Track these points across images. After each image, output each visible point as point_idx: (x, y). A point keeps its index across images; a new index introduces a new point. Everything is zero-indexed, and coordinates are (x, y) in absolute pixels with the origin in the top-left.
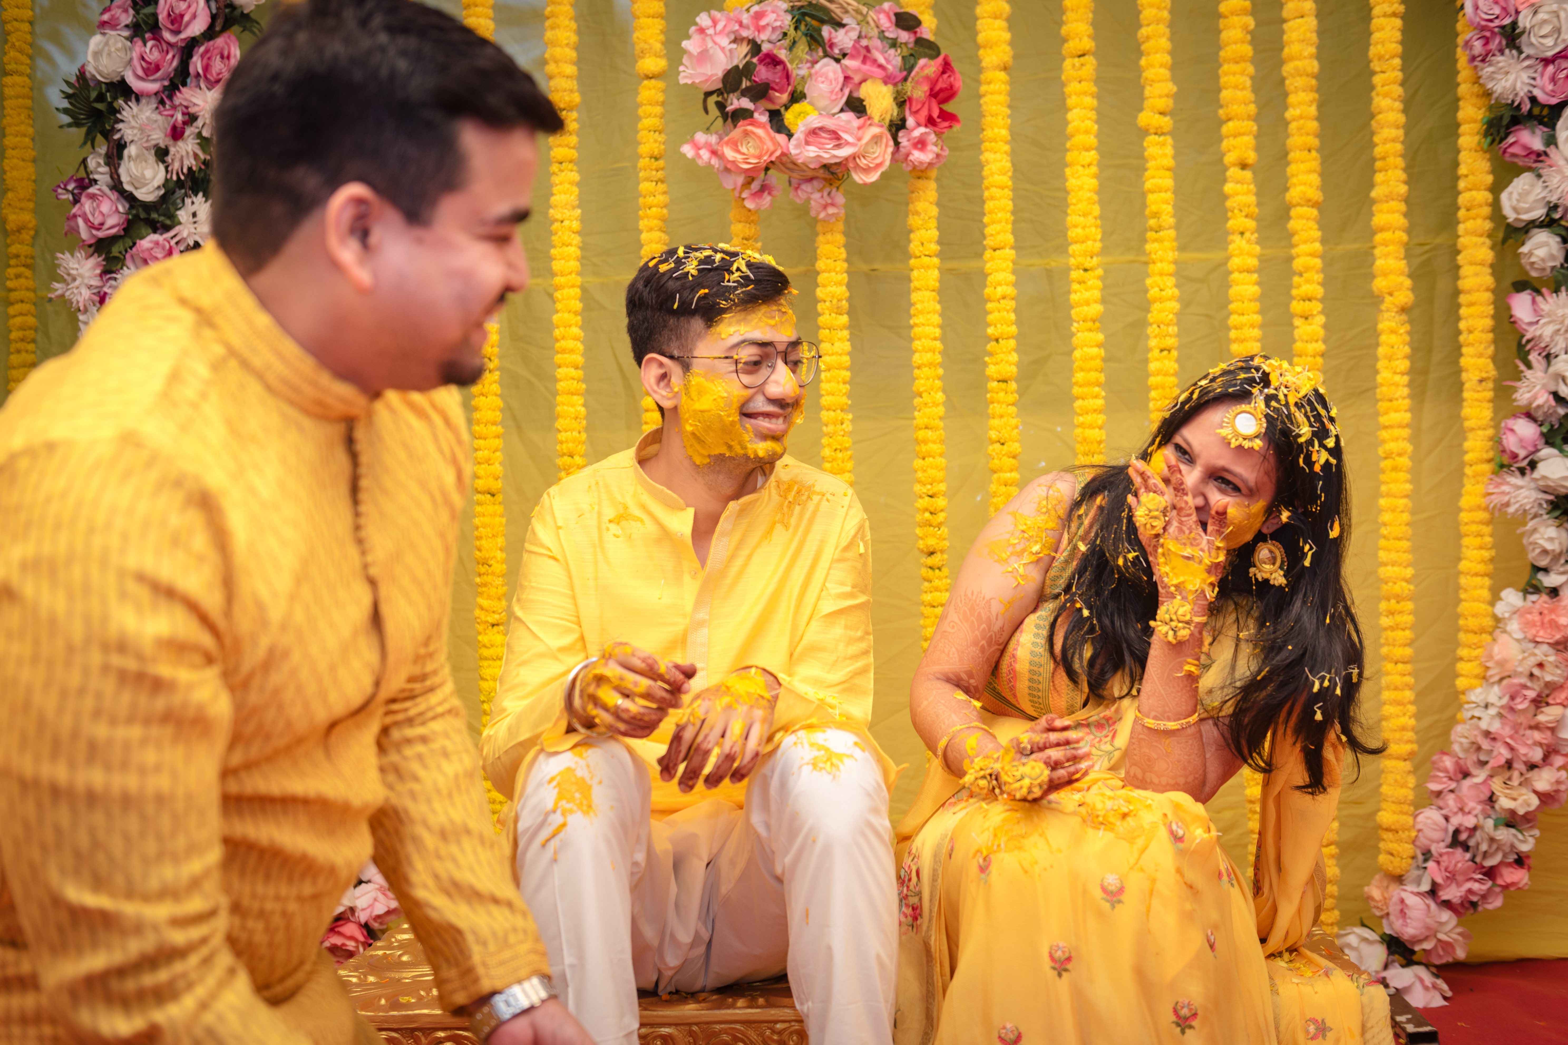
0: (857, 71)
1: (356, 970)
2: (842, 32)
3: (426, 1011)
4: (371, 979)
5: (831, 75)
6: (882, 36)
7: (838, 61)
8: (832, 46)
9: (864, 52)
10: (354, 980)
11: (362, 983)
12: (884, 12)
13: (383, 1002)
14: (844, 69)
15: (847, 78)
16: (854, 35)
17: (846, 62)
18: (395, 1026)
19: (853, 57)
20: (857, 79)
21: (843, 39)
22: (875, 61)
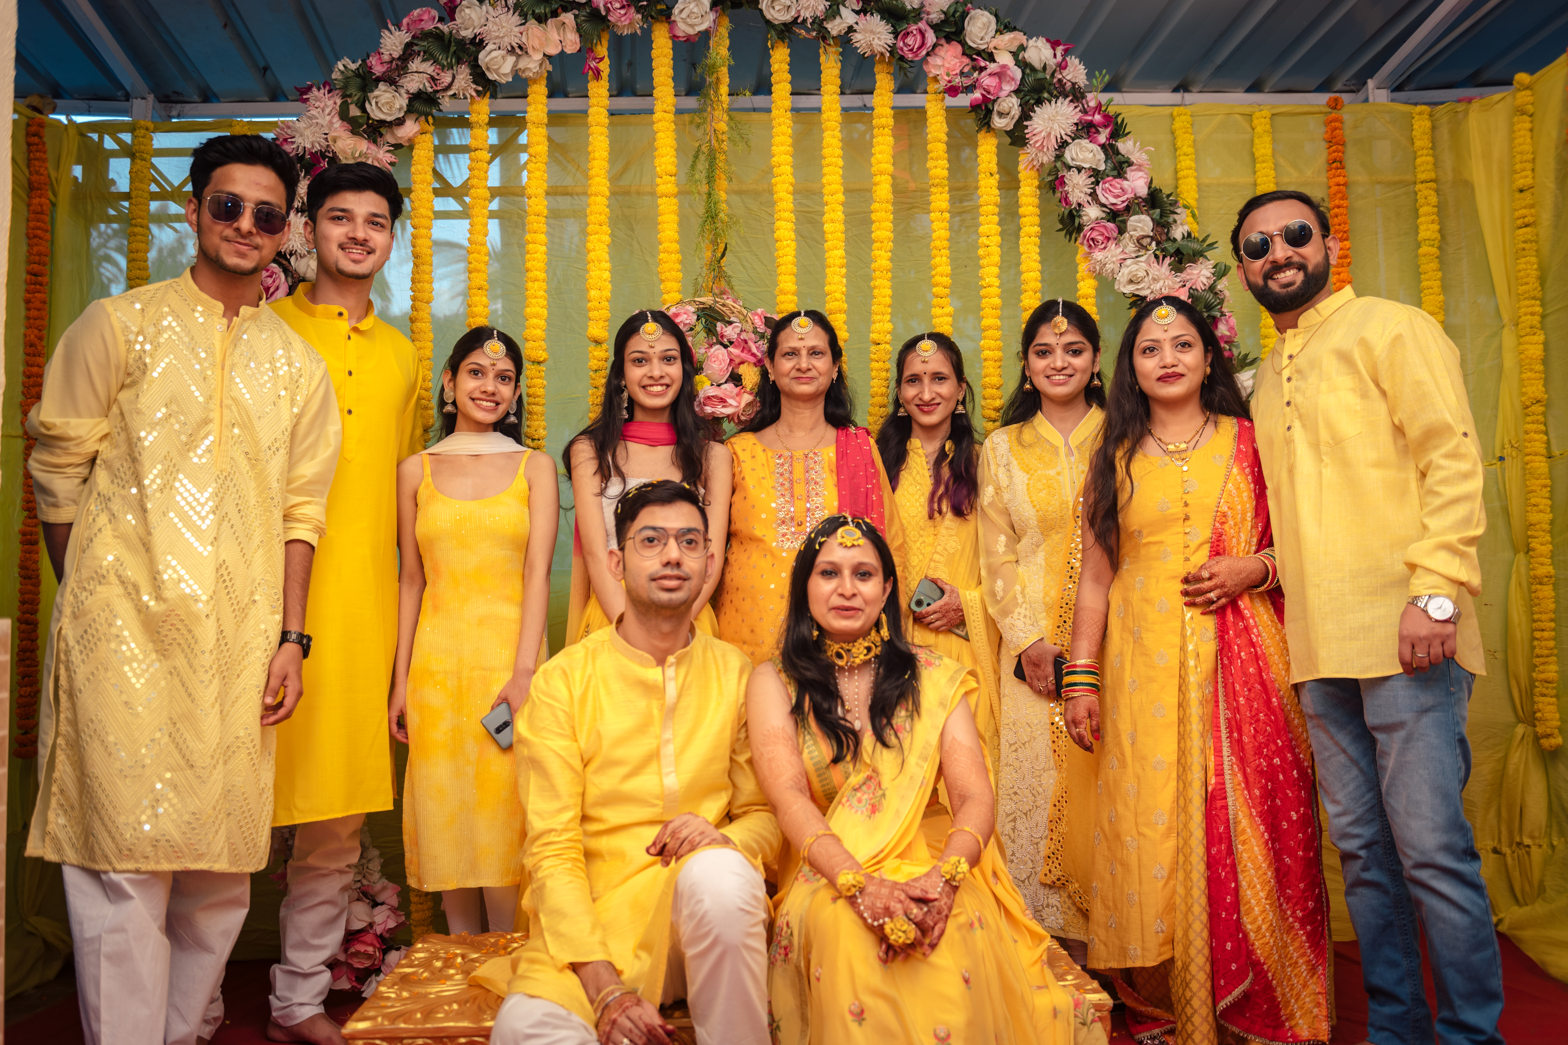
0: (737, 356)
1: (392, 987)
2: (730, 328)
3: (452, 1024)
4: (405, 994)
5: (721, 356)
6: (755, 331)
7: (726, 347)
8: (722, 337)
9: (743, 344)
10: (393, 996)
11: (399, 998)
12: (757, 314)
13: (419, 1015)
14: (729, 353)
15: (731, 360)
16: (738, 330)
17: (731, 349)
18: (429, 1035)
19: (736, 347)
20: (737, 361)
21: (730, 332)
22: (750, 351)
